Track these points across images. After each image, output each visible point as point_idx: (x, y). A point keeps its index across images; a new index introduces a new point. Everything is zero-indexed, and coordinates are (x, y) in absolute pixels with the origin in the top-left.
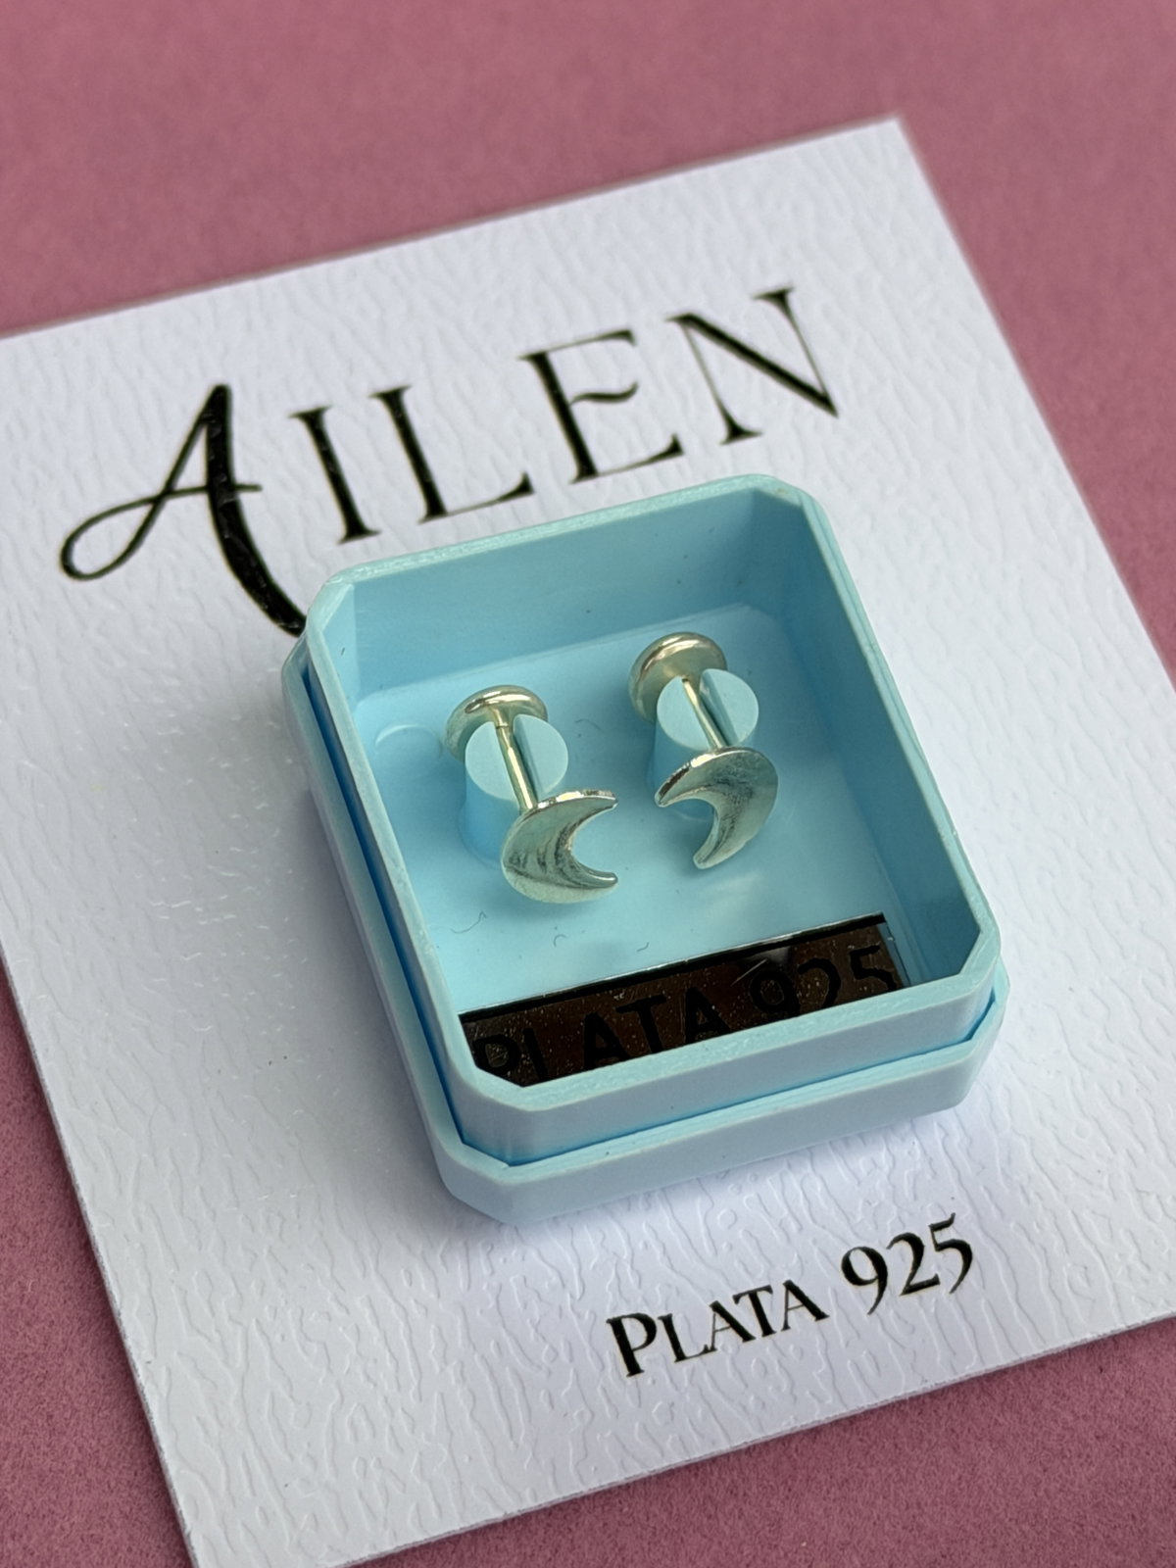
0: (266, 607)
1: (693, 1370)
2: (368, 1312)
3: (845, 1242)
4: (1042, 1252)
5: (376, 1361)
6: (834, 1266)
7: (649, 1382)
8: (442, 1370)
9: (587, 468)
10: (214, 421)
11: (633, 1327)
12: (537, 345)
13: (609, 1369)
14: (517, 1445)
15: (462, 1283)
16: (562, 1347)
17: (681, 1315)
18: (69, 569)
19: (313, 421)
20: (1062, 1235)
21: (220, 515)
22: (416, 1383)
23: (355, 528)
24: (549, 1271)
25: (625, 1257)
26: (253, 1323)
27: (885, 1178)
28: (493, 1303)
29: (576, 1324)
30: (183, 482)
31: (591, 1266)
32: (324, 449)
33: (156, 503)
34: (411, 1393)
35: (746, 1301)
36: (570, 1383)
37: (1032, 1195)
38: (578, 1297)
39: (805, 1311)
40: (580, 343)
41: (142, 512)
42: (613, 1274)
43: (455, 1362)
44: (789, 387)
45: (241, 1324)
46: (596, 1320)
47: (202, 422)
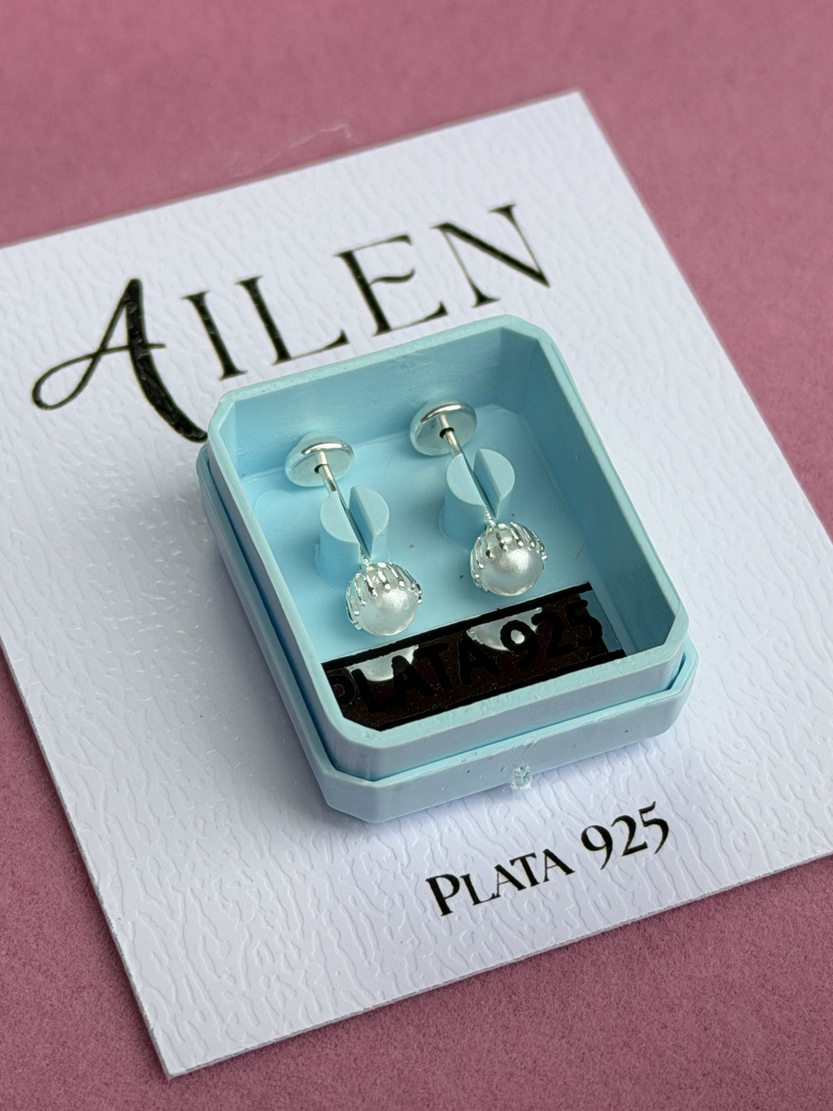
0: (173, 423)
1: (486, 909)
2: (265, 881)
3: (583, 823)
4: (715, 824)
5: (272, 912)
6: (576, 839)
7: (457, 918)
8: (317, 917)
9: (383, 326)
10: (130, 303)
11: (444, 883)
12: (346, 247)
14: (370, 963)
15: (327, 860)
16: (397, 898)
17: (476, 874)
18: (39, 403)
19: (198, 301)
20: (728, 813)
21: (139, 364)
22: (300, 925)
23: (230, 370)
24: (387, 849)
25: (436, 838)
26: (189, 890)
27: (607, 779)
28: (349, 871)
29: (406, 883)
30: (112, 343)
31: (414, 845)
32: (206, 319)
33: (95, 357)
34: (297, 932)
35: (519, 863)
36: (404, 921)
37: (706, 788)
38: (406, 864)
39: (558, 869)
40: (374, 245)
41: (85, 364)
42: (429, 850)
43: (326, 911)
44: (515, 269)
45: (180, 892)
46: (418, 880)
47: (123, 303)
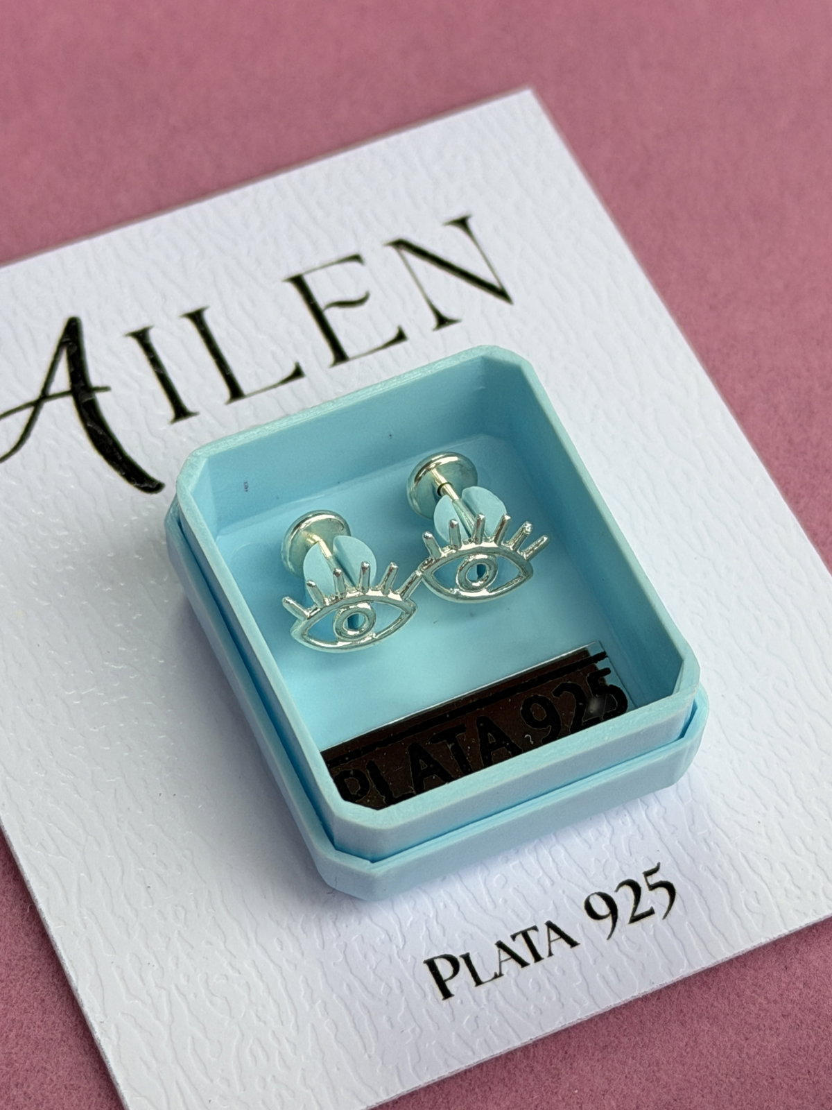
0: (124, 474)
1: (488, 992)
2: (253, 972)
3: (584, 890)
4: (724, 884)
5: (263, 1006)
6: (579, 907)
7: (459, 1001)
8: (311, 1008)
9: (340, 355)
10: (70, 344)
11: (442, 964)
12: (294, 272)
13: (430, 996)
14: (370, 1057)
15: (318, 944)
16: (394, 983)
17: (476, 953)
19: (141, 337)
20: (736, 871)
21: (84, 410)
22: (294, 1019)
23: (181, 412)
24: (380, 930)
25: (431, 915)
26: (173, 988)
27: (608, 843)
28: (342, 957)
29: (403, 967)
30: (53, 389)
31: (408, 925)
32: (152, 356)
33: (36, 405)
34: (291, 1027)
35: (520, 938)
36: (403, 1009)
37: (712, 844)
38: (401, 947)
39: (562, 941)
40: (324, 266)
41: (27, 413)
42: (424, 928)
43: (320, 1001)
44: (475, 286)
45: (165, 989)
46: (416, 962)
47: (61, 345)
